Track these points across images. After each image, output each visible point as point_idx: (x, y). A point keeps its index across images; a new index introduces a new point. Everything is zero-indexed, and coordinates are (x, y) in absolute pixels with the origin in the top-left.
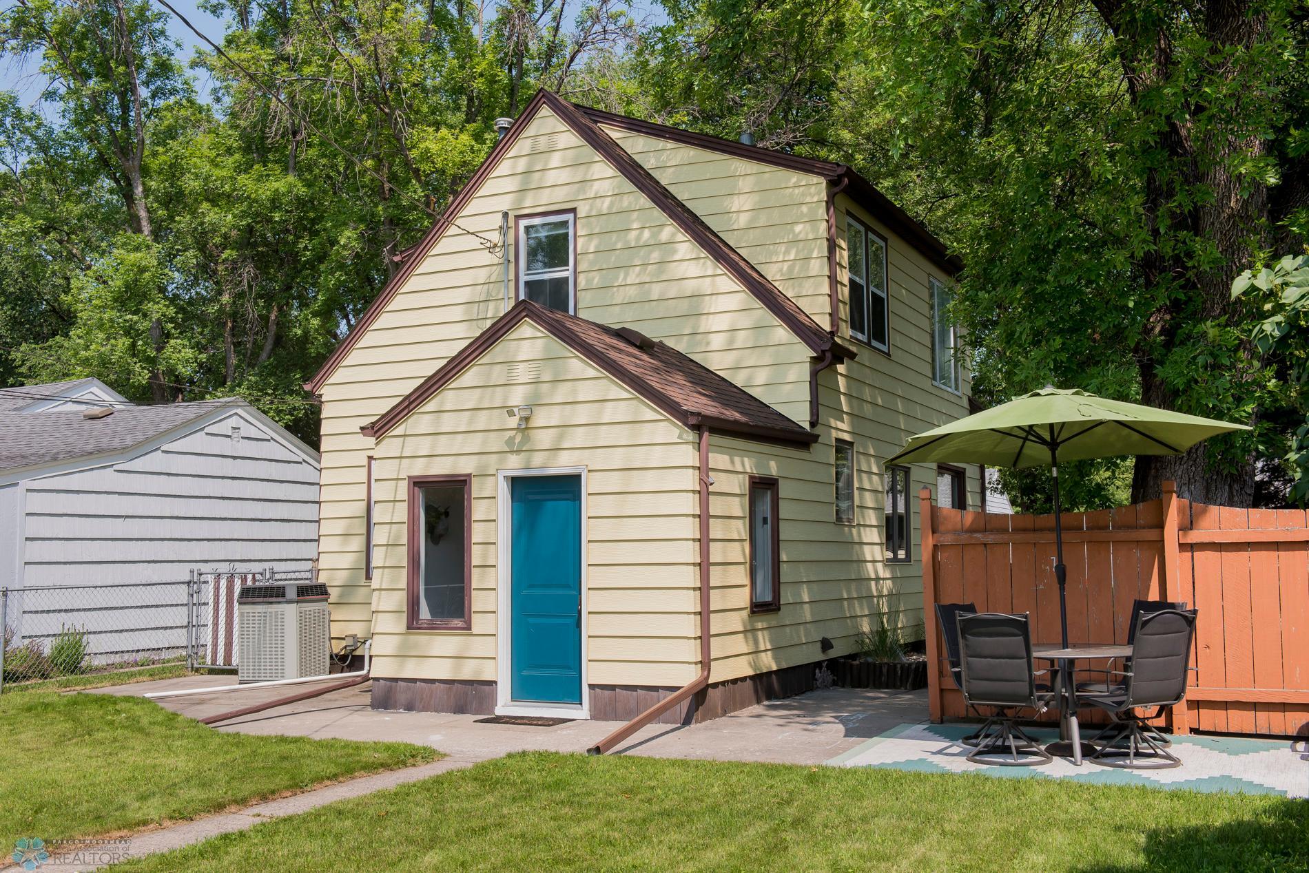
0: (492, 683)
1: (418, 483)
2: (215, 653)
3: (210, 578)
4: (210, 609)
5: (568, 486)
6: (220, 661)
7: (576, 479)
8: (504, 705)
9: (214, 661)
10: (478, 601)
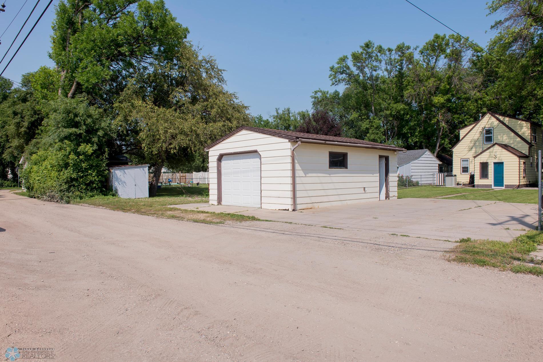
0: (492, 185)
1: (480, 163)
2: (437, 183)
3: (436, 174)
4: (436, 178)
5: (502, 163)
6: (438, 184)
7: (503, 162)
8: (493, 187)
9: (437, 184)
10: (489, 176)
